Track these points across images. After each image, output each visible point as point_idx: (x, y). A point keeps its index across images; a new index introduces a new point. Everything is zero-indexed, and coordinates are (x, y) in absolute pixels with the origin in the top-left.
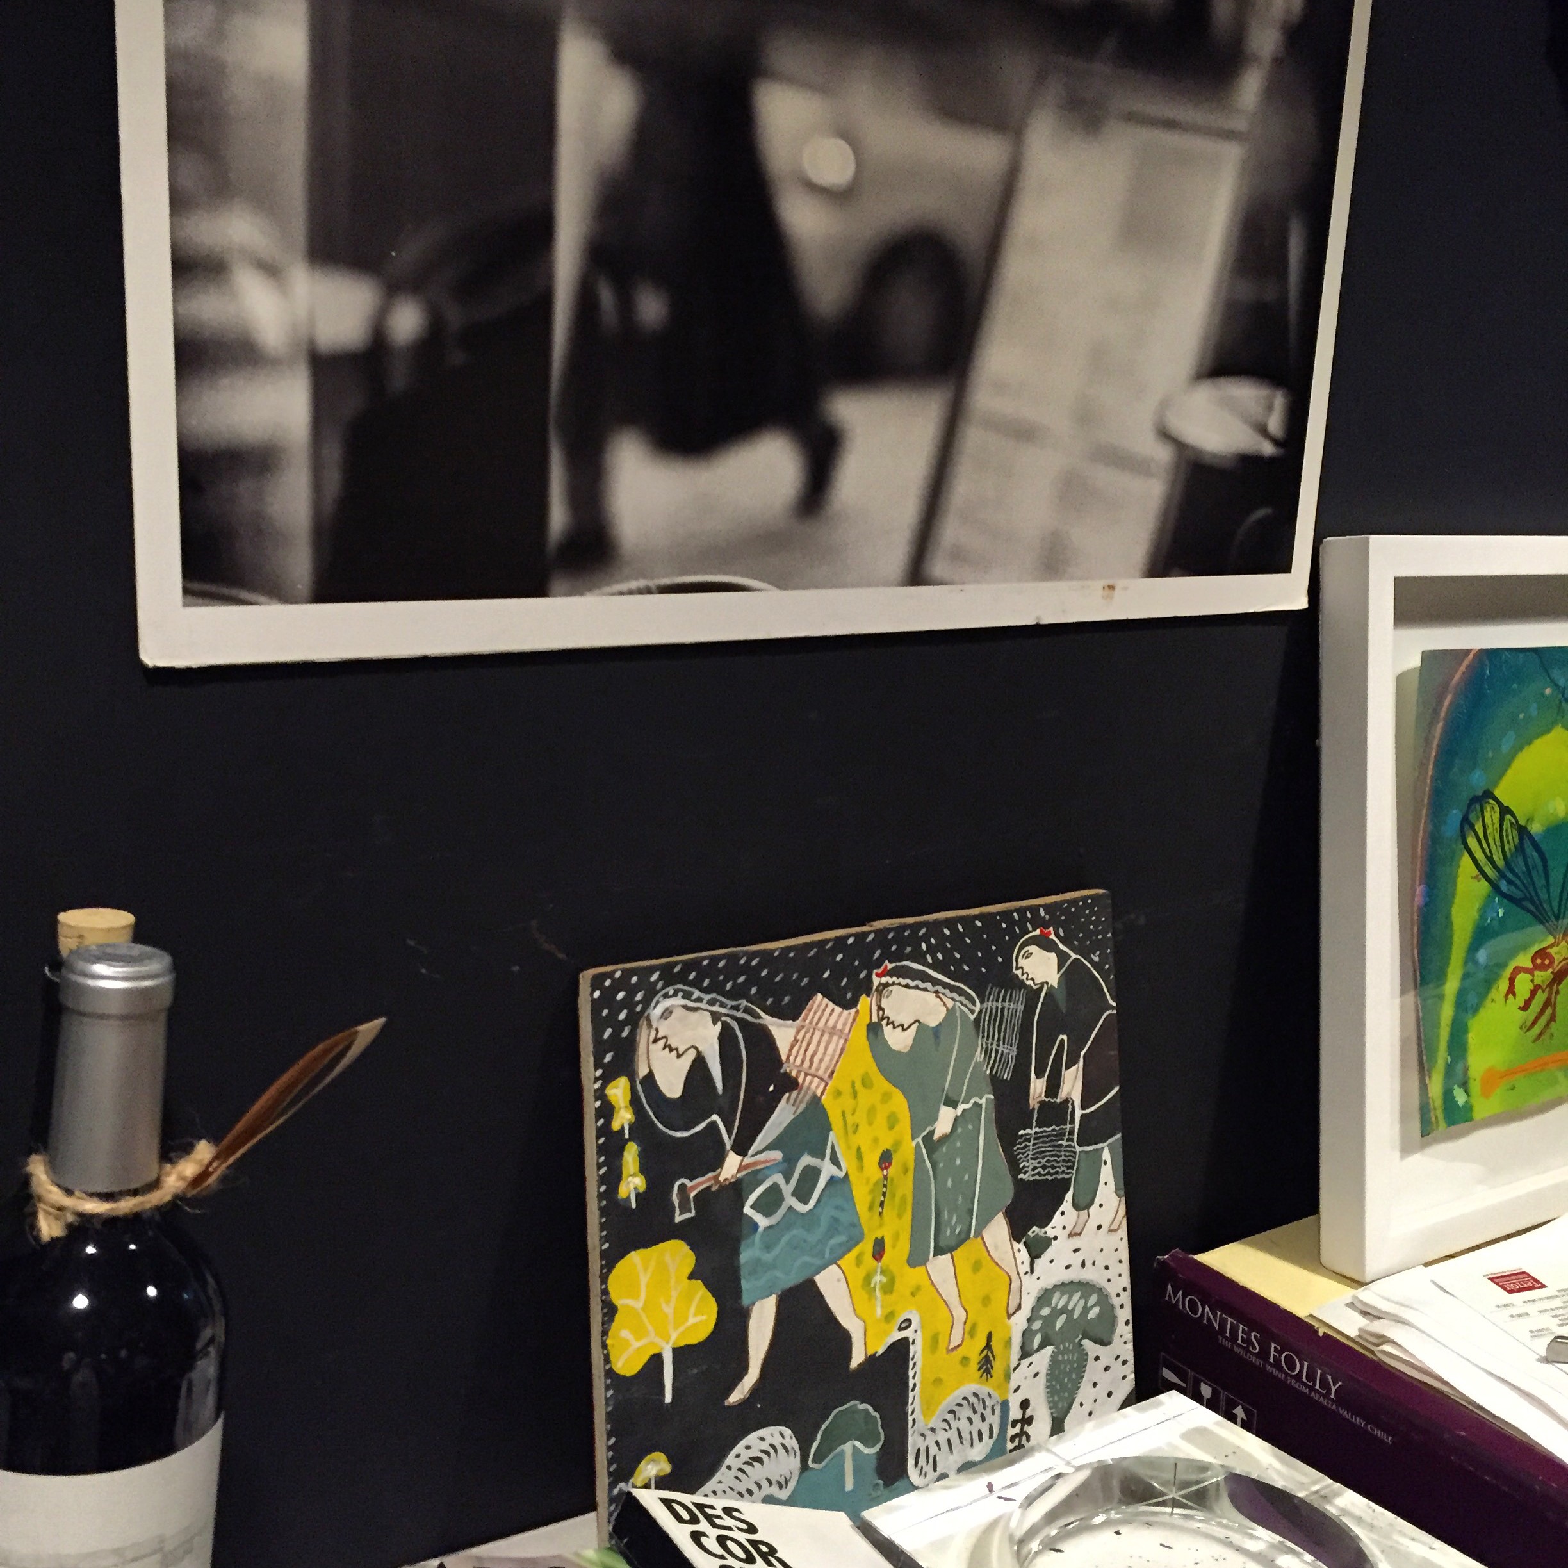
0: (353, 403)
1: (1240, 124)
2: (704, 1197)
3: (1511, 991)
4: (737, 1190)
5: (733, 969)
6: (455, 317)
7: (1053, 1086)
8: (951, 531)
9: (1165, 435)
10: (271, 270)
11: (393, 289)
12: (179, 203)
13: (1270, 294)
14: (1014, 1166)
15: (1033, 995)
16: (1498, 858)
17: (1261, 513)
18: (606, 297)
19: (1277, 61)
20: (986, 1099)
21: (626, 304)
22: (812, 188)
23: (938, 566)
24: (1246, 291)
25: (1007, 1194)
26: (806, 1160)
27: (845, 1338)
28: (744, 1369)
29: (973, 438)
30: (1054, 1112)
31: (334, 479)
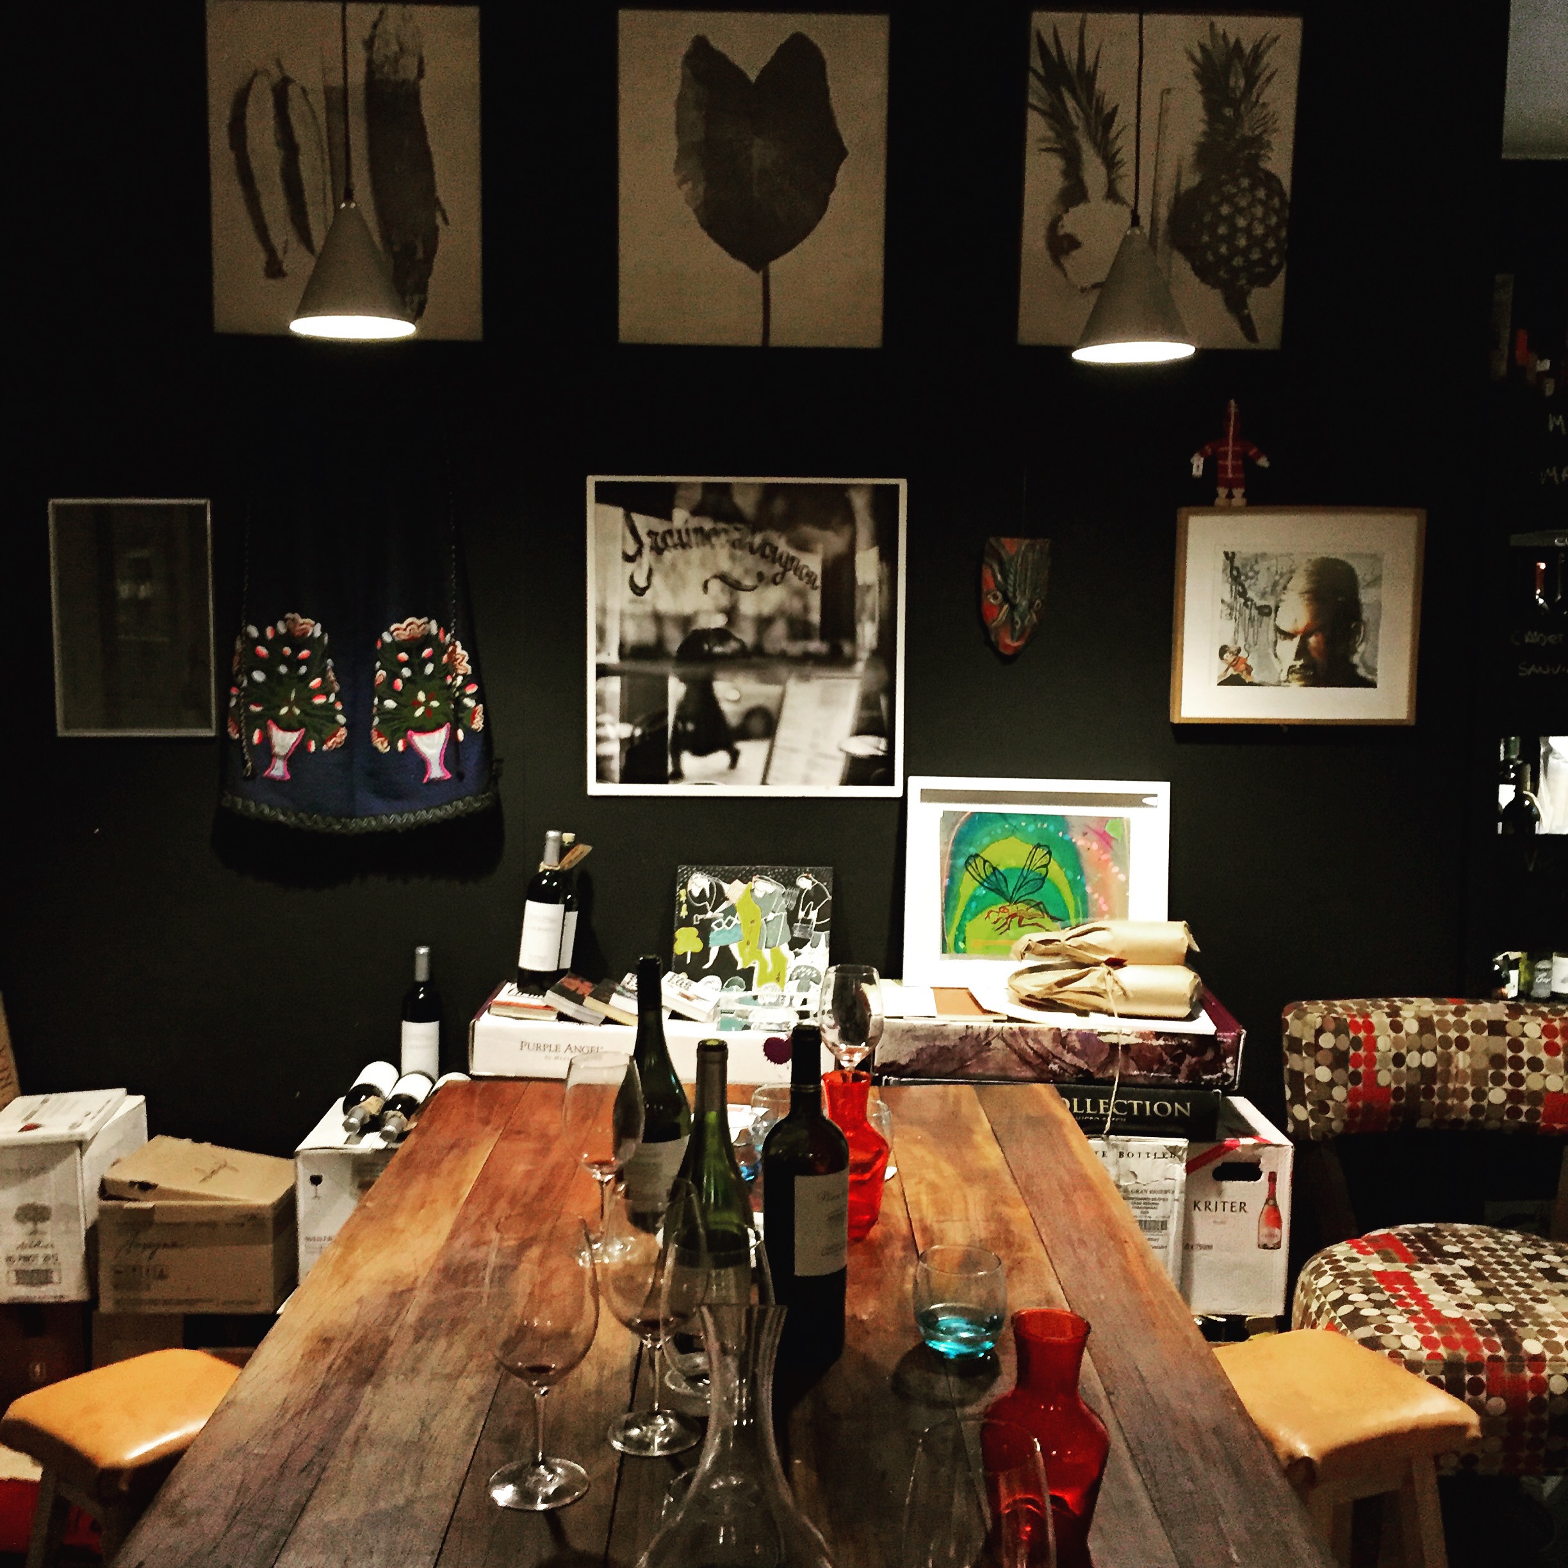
0: (627, 748)
1: (857, 675)
2: (702, 920)
3: (988, 916)
4: (711, 921)
5: (714, 871)
6: (647, 731)
7: (807, 914)
8: (772, 773)
9: (841, 750)
10: (613, 724)
11: (636, 726)
12: (597, 714)
13: (875, 714)
14: (792, 932)
15: (802, 891)
16: (983, 875)
17: (881, 770)
18: (680, 726)
19: (869, 660)
20: (785, 914)
21: (684, 727)
22: (728, 700)
23: (769, 781)
24: (866, 714)
25: (789, 938)
26: (729, 917)
27: (736, 963)
28: (707, 961)
29: (777, 752)
30: (806, 921)
31: (624, 761)
